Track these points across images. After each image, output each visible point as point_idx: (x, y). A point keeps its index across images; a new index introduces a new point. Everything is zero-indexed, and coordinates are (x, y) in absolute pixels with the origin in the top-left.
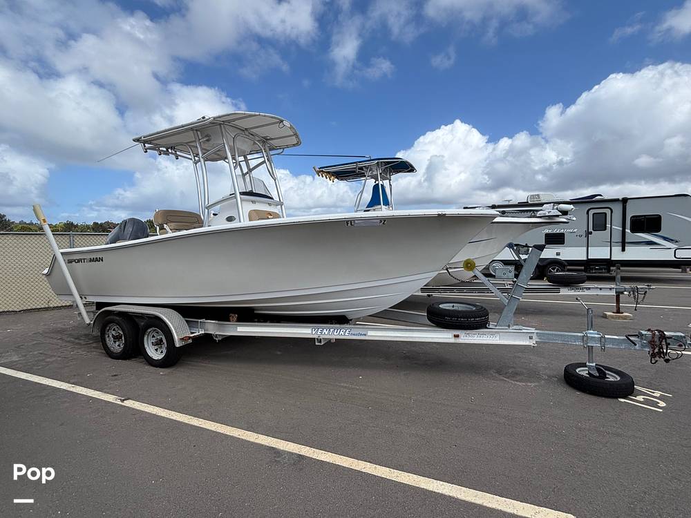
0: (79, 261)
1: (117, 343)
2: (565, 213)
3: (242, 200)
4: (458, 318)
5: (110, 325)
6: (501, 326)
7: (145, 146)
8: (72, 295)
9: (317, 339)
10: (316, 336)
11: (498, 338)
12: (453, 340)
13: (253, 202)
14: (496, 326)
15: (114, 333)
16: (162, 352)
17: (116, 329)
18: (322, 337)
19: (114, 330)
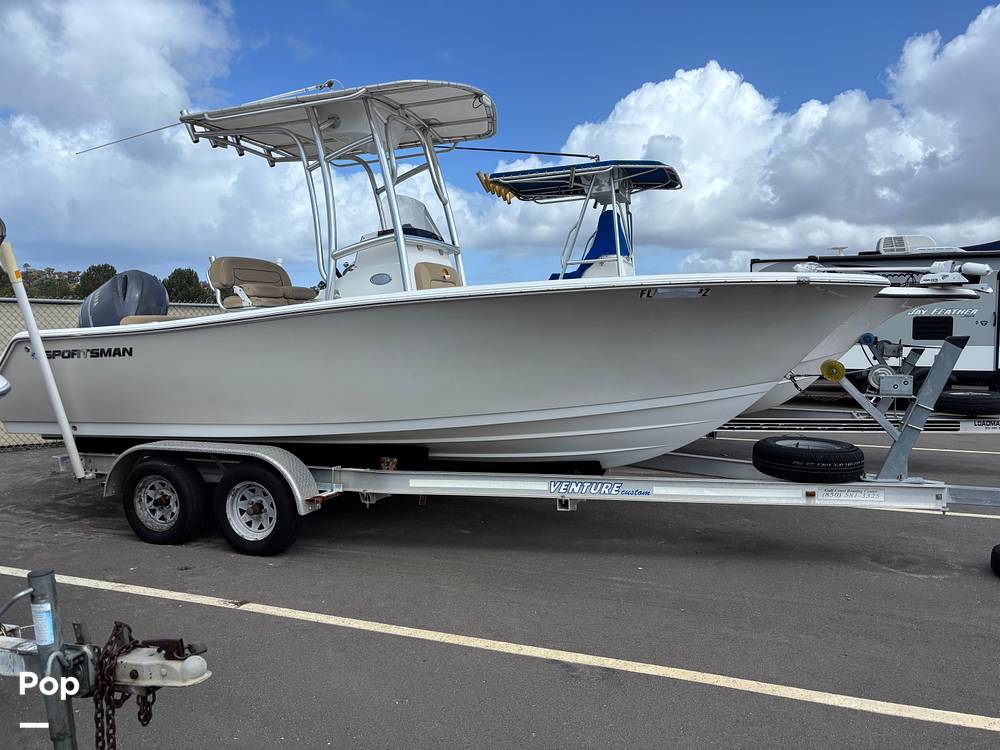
0: (72, 354)
1: (159, 514)
2: (974, 279)
3: (406, 244)
4: (816, 462)
5: (145, 479)
6: (887, 478)
7: (194, 130)
8: (56, 422)
9: (560, 501)
10: (557, 496)
11: (881, 498)
12: (803, 501)
13: (420, 247)
14: (876, 478)
15: (151, 493)
16: (261, 527)
17: (158, 486)
18: (568, 497)
19: (153, 488)
